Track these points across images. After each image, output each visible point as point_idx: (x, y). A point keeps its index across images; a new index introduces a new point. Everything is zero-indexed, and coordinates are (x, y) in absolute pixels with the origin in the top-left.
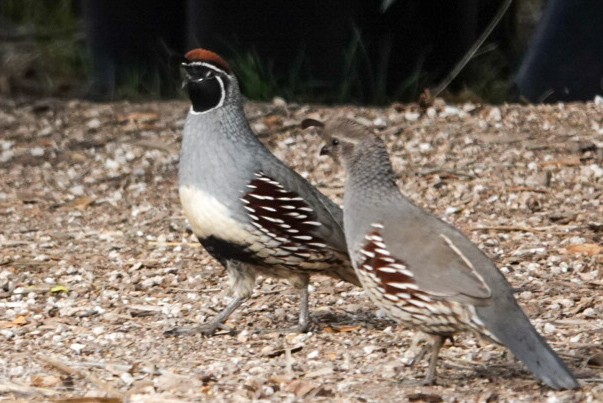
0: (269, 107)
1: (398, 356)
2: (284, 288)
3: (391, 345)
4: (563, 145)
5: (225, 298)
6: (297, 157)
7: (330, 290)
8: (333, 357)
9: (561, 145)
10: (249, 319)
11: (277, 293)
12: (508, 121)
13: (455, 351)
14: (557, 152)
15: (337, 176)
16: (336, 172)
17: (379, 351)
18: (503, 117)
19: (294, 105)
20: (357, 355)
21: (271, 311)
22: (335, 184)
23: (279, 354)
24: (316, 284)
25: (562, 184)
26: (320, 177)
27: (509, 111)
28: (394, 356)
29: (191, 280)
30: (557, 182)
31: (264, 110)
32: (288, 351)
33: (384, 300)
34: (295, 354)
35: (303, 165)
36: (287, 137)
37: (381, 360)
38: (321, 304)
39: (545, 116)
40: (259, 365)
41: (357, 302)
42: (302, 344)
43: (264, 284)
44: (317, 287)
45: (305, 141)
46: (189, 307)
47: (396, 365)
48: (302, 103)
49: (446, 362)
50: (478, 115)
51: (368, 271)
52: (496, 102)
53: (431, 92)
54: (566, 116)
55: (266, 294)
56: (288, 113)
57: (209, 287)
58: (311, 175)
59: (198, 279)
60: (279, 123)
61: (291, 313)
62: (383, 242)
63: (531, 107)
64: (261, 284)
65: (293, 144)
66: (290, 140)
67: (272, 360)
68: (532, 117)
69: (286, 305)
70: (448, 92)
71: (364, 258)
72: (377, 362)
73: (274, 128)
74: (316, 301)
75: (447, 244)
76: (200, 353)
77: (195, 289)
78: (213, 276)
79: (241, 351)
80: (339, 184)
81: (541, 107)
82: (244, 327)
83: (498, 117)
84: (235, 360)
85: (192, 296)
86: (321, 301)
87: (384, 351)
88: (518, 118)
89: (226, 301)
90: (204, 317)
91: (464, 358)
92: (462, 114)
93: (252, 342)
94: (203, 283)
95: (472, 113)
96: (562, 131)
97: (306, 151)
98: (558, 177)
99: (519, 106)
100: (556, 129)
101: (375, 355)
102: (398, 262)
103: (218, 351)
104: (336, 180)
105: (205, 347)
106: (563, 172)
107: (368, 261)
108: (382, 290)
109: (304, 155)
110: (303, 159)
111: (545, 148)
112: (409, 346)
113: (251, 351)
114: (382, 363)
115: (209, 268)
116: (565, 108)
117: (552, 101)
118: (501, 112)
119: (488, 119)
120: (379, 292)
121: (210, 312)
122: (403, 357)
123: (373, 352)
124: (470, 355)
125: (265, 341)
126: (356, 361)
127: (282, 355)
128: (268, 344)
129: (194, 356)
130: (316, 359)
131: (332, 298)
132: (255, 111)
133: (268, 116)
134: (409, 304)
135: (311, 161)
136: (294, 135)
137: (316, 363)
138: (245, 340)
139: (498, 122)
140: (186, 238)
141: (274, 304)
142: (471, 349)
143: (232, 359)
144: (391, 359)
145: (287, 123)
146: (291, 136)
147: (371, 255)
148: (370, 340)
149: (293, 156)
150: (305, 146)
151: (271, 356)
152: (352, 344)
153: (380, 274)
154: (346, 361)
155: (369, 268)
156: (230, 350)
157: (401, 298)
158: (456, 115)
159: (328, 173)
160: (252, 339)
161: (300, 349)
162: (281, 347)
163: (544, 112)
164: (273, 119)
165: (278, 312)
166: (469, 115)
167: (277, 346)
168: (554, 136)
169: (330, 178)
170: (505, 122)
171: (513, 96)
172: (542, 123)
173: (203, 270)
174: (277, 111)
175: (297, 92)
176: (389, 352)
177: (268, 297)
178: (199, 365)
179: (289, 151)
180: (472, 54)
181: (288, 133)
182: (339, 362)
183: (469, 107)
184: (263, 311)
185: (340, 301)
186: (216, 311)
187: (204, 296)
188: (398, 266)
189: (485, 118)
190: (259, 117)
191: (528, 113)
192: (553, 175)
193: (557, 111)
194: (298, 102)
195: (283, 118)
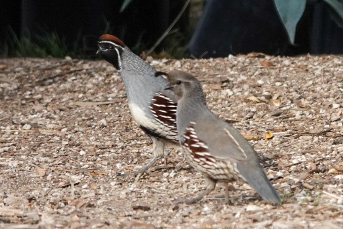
0: (63, 61)
1: (128, 187)
2: (70, 153)
3: (124, 181)
4: (212, 79)
5: (40, 158)
6: (77, 86)
7: (94, 153)
8: (95, 188)
9: (211, 80)
10: (53, 168)
11: (66, 155)
12: (185, 67)
13: (157, 184)
14: (209, 83)
15: (97, 96)
16: (97, 94)
17: (118, 184)
18: (182, 65)
19: (75, 60)
20: (107, 186)
21: (63, 165)
22: (96, 100)
23: (68, 186)
24: (86, 150)
25: (212, 99)
26: (89, 97)
27: (185, 62)
28: (126, 187)
29: (23, 149)
30: (209, 98)
31: (61, 63)
32: (73, 185)
33: (194, 162)
34: (76, 186)
35: (80, 90)
36: (72, 76)
37: (120, 189)
38: (89, 161)
39: (203, 65)
40: (57, 192)
41: (107, 160)
42: (79, 181)
43: (60, 151)
44: (87, 152)
45: (81, 78)
46: (22, 162)
47: (127, 192)
48: (80, 59)
49: (152, 190)
50: (169, 65)
51: (186, 146)
52: (178, 58)
53: (145, 53)
54: (214, 64)
55: (61, 156)
56: (73, 64)
57: (32, 152)
58: (84, 95)
59: (27, 149)
60: (68, 69)
61: (74, 165)
62: (194, 131)
63: (196, 60)
64: (58, 151)
65: (75, 80)
66: (74, 78)
67: (64, 189)
68: (196, 65)
69: (71, 161)
70: (154, 53)
71: (185, 140)
72: (117, 190)
73: (65, 71)
74: (86, 159)
75: (227, 133)
76: (28, 186)
77: (25, 154)
78: (34, 147)
79: (48, 185)
80: (98, 100)
81: (201, 60)
82: (50, 172)
83: (179, 66)
84: (45, 189)
85: (23, 157)
86: (89, 159)
87: (121, 184)
88: (190, 66)
89: (41, 159)
90: (29, 168)
91: (161, 188)
92: (161, 64)
93: (54, 180)
94: (29, 150)
95: (166, 63)
96: (212, 72)
97: (82, 83)
98: (210, 95)
99: (190, 60)
100: (209, 71)
101: (116, 187)
102: (200, 141)
103: (37, 185)
104: (97, 98)
105: (30, 183)
106: (212, 93)
107: (187, 141)
108: (193, 156)
109: (81, 85)
110: (80, 87)
111: (203, 81)
112: (133, 182)
113: (53, 185)
114: (120, 191)
115: (32, 143)
116: (214, 61)
117: (207, 57)
118: (181, 62)
119: (174, 67)
120: (191, 157)
121: (33, 165)
122: (130, 187)
123: (115, 185)
124: (164, 186)
125: (60, 180)
126: (107, 190)
127: (69, 187)
128: (62, 181)
129: (25, 187)
130: (86, 188)
131: (94, 157)
132: (56, 63)
133: (62, 66)
134: (205, 164)
135: (84, 88)
136: (76, 75)
137: (86, 190)
138: (50, 179)
139: (180, 68)
140: (21, 127)
141: (65, 161)
142: (165, 183)
143: (44, 189)
144: (125, 188)
145: (72, 69)
146: (74, 75)
147: (188, 138)
148: (113, 179)
149: (75, 86)
150: (81, 81)
151: (64, 187)
152: (105, 181)
153: (191, 148)
154: (102, 190)
155: (187, 145)
156: (42, 184)
157: (201, 161)
158: (158, 65)
159: (93, 94)
160: (54, 178)
161: (78, 183)
162: (69, 183)
163: (203, 63)
164: (65, 67)
165: (67, 165)
166: (164, 65)
167: (67, 182)
168: (208, 75)
169: (94, 97)
170: (183, 68)
171: (187, 55)
172: (202, 69)
173: (29, 144)
174: (67, 63)
175: (77, 53)
176: (123, 185)
177: (62, 157)
178: (27, 192)
179: (73, 83)
180: (166, 33)
181: (73, 74)
182: (98, 190)
183: (164, 60)
184: (59, 164)
185: (99, 159)
186: (36, 164)
187: (29, 157)
188: (200, 143)
189: (173, 66)
190: (58, 66)
191: (195, 64)
192: (207, 94)
193: (209, 62)
194: (78, 58)
195: (70, 67)
